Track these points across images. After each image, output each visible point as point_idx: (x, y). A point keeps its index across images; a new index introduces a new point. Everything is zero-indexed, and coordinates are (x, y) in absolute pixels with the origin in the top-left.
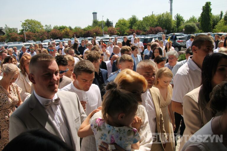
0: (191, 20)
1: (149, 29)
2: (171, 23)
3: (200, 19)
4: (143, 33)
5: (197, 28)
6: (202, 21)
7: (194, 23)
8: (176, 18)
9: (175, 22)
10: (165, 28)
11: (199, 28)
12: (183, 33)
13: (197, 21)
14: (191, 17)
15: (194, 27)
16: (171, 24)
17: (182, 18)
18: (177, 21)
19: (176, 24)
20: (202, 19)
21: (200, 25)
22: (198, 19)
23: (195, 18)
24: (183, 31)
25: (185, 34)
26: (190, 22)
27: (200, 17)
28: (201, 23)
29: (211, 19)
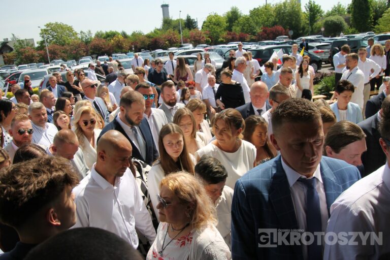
0: (335, 10)
1: (262, 30)
2: (300, 18)
3: (352, 8)
4: (252, 38)
5: (346, 25)
6: (355, 12)
7: (341, 15)
8: (308, 9)
9: (307, 15)
10: (288, 27)
11: (349, 24)
12: (321, 35)
13: (344, 12)
14: (335, 6)
15: (341, 23)
16: (300, 20)
17: (319, 9)
18: (310, 14)
19: (308, 20)
20: (355, 9)
21: (351, 19)
22: (346, 8)
23: (342, 6)
24: (320, 31)
25: (325, 36)
26: (334, 15)
27: (351, 5)
28: (353, 15)
29: (371, 9)
